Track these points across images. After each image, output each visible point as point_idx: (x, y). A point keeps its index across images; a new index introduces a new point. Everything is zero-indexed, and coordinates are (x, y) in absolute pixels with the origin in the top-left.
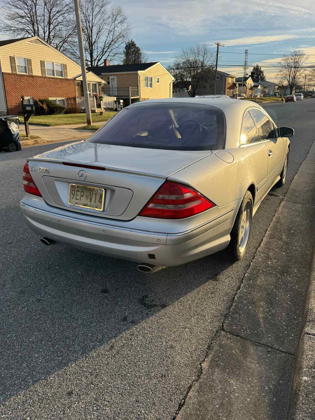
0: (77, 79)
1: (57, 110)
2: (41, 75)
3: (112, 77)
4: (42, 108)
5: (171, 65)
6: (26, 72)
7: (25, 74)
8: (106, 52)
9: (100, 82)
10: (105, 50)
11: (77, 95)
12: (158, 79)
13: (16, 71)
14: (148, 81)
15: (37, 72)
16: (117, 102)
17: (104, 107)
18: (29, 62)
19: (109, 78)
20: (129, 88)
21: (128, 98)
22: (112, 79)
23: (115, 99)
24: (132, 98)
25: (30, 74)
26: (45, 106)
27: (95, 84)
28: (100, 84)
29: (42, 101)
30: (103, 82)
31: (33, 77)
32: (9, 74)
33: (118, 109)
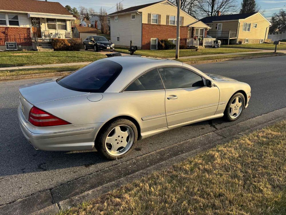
0: (189, 26)
1: (171, 47)
2: (166, 24)
3: (220, 24)
4: (161, 45)
5: (277, 13)
6: (157, 23)
7: (156, 24)
8: (223, 5)
9: (207, 28)
10: (223, 4)
11: (188, 36)
12: (256, 25)
13: (150, 22)
14: (246, 27)
15: (163, 22)
16: (216, 42)
17: (205, 45)
18: (159, 16)
19: (217, 25)
20: (229, 31)
21: (228, 38)
22: (219, 25)
23: (215, 39)
24: (230, 38)
25: (159, 24)
26: (163, 44)
27: (203, 30)
28: (206, 29)
29: (162, 41)
30: (209, 28)
31: (160, 25)
32: (146, 24)
33: (216, 47)
